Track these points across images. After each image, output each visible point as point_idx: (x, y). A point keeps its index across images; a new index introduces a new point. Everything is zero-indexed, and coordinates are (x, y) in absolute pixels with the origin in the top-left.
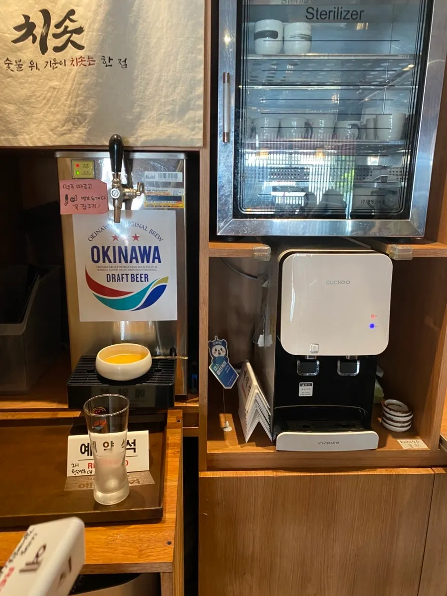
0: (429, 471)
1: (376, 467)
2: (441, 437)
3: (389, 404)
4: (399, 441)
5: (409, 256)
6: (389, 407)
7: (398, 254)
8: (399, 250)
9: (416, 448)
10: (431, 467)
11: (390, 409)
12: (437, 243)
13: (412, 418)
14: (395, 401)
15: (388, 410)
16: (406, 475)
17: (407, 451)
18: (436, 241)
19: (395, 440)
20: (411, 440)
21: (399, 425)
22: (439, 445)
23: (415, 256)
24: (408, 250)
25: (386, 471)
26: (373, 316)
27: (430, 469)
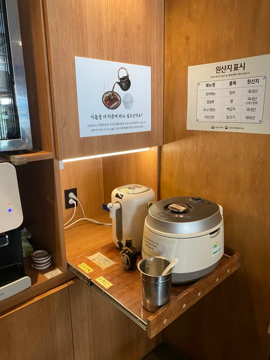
0: (66, 285)
1: (33, 298)
2: (68, 263)
3: (36, 254)
4: (45, 275)
5: (25, 161)
6: (36, 256)
7: (17, 161)
8: (17, 159)
9: (55, 275)
10: (66, 282)
11: (37, 258)
12: (43, 151)
13: (51, 258)
14: (39, 251)
15: (35, 259)
16: (53, 293)
17: (50, 279)
18: (42, 150)
19: (43, 275)
20: (52, 272)
21: (44, 265)
22: (68, 268)
23: (28, 161)
24: (23, 158)
25: (40, 297)
26: (9, 204)
27: (65, 284)
